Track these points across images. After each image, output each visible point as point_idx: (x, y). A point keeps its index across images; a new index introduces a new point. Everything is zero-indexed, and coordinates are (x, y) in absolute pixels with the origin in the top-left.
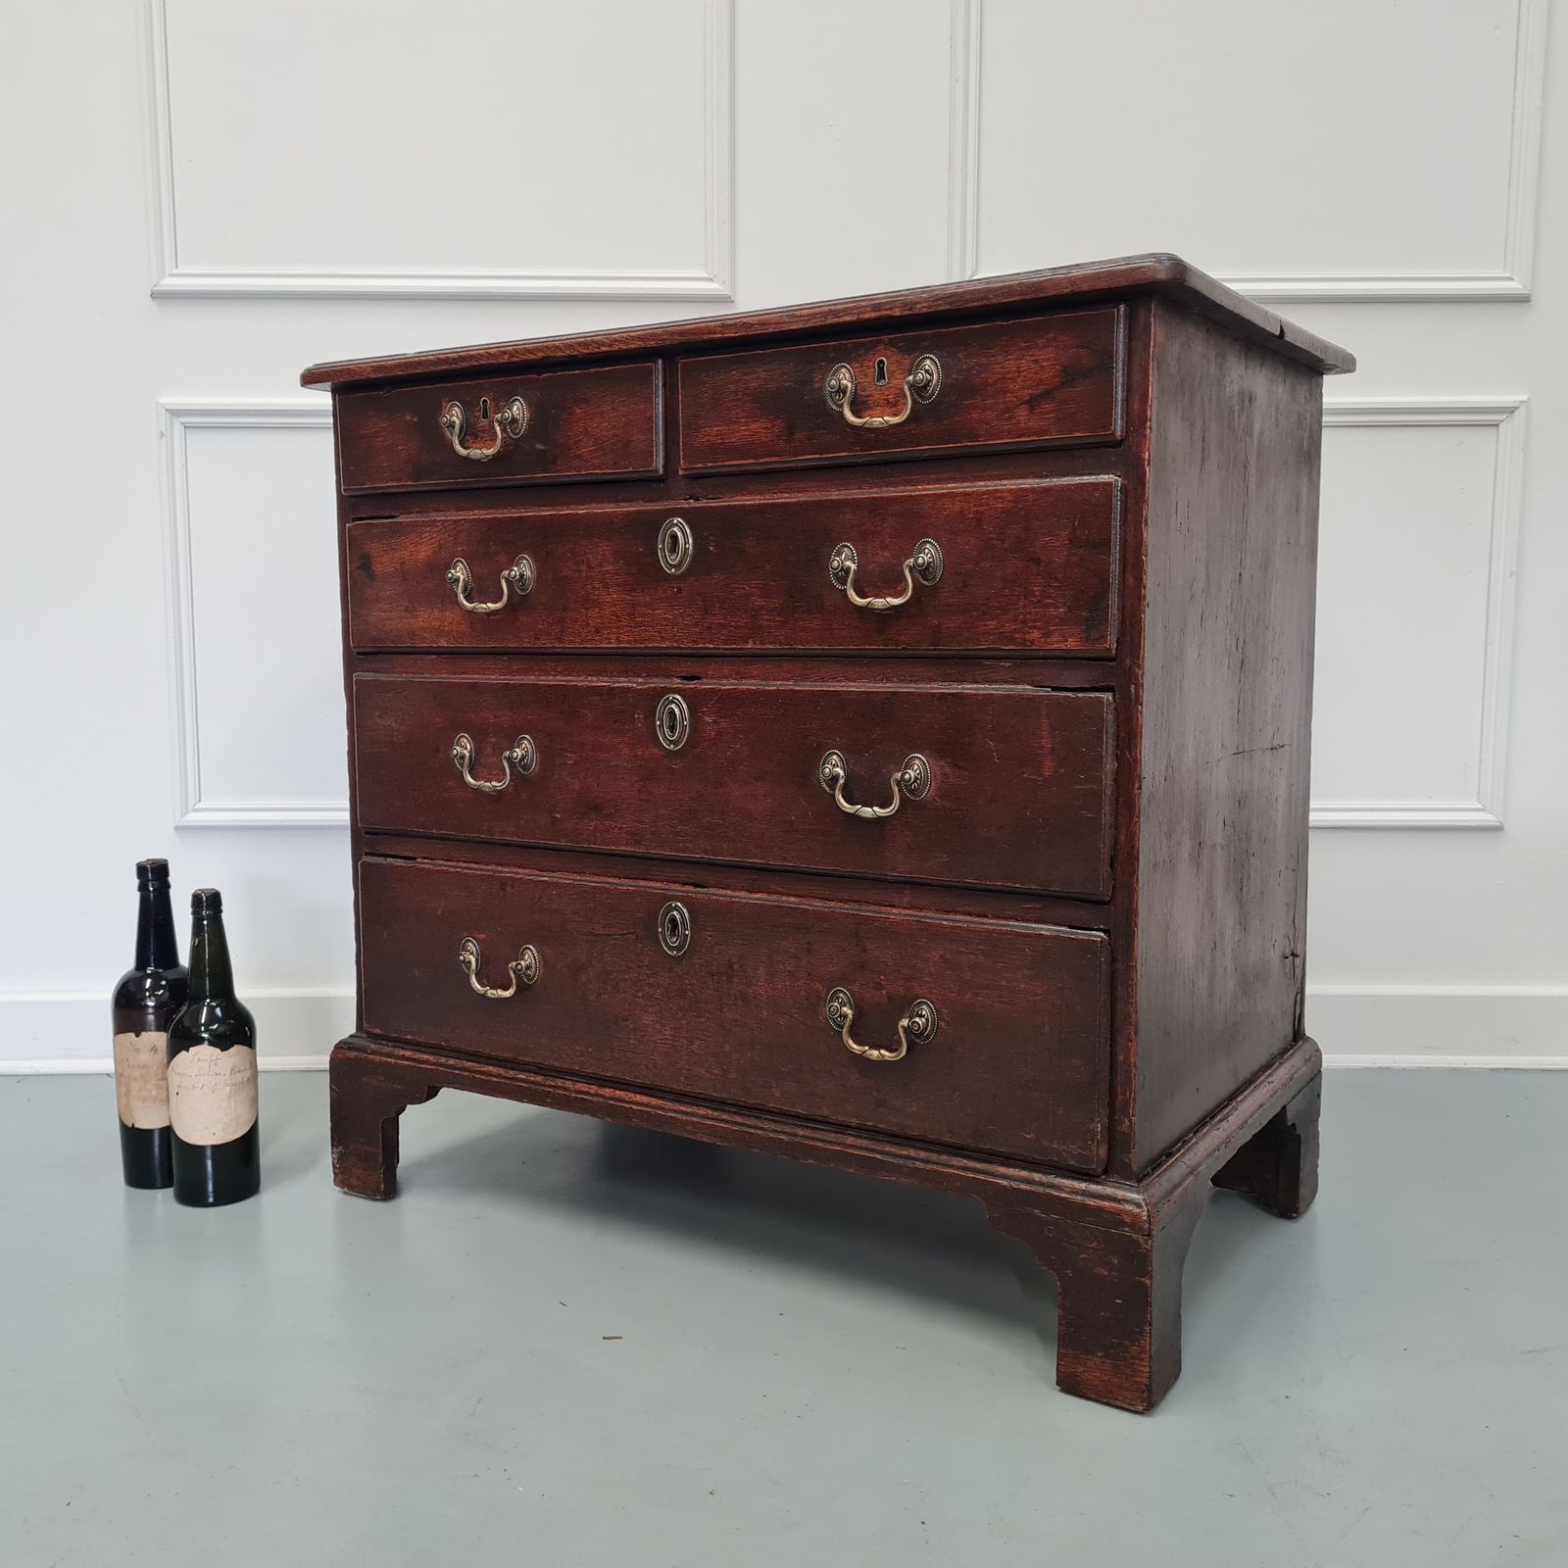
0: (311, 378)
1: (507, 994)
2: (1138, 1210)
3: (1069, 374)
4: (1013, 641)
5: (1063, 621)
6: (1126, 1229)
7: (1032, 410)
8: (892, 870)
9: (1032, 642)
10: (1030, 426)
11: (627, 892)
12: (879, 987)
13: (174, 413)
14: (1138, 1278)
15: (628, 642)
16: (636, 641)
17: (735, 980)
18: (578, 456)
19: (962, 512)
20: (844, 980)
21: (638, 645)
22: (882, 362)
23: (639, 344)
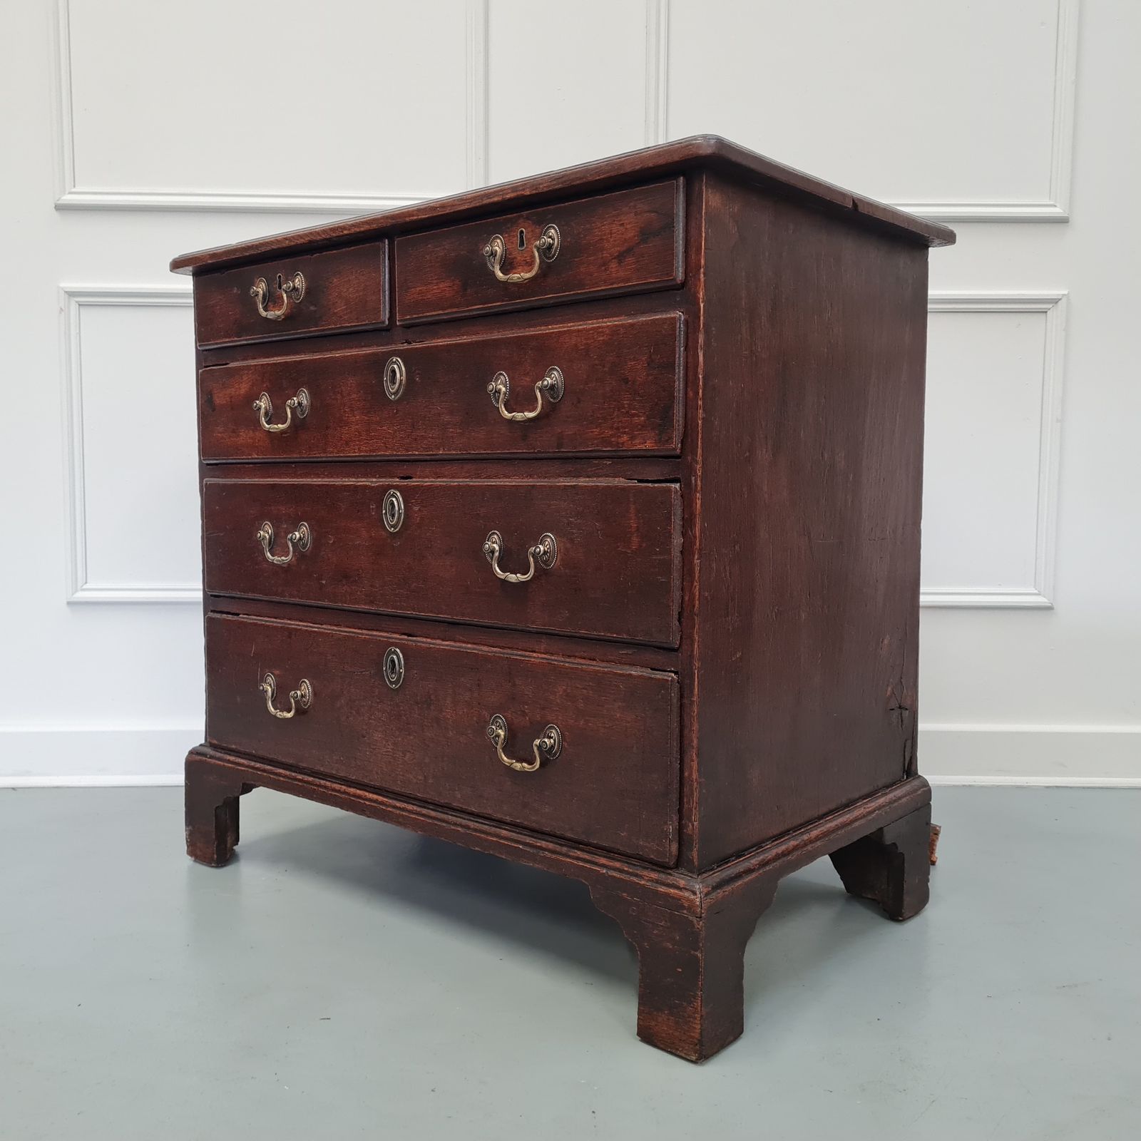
0: (177, 265)
1: (289, 715)
2: (692, 897)
3: (645, 234)
4: (610, 444)
5: (643, 427)
6: (685, 912)
7: (620, 262)
8: (533, 623)
9: (623, 443)
10: (621, 276)
11: (365, 640)
12: (524, 714)
13: (71, 294)
14: (692, 952)
15: (366, 451)
16: (370, 451)
17: (432, 707)
18: (335, 313)
19: (576, 345)
20: (501, 709)
21: (371, 454)
22: (522, 232)
23: (367, 227)
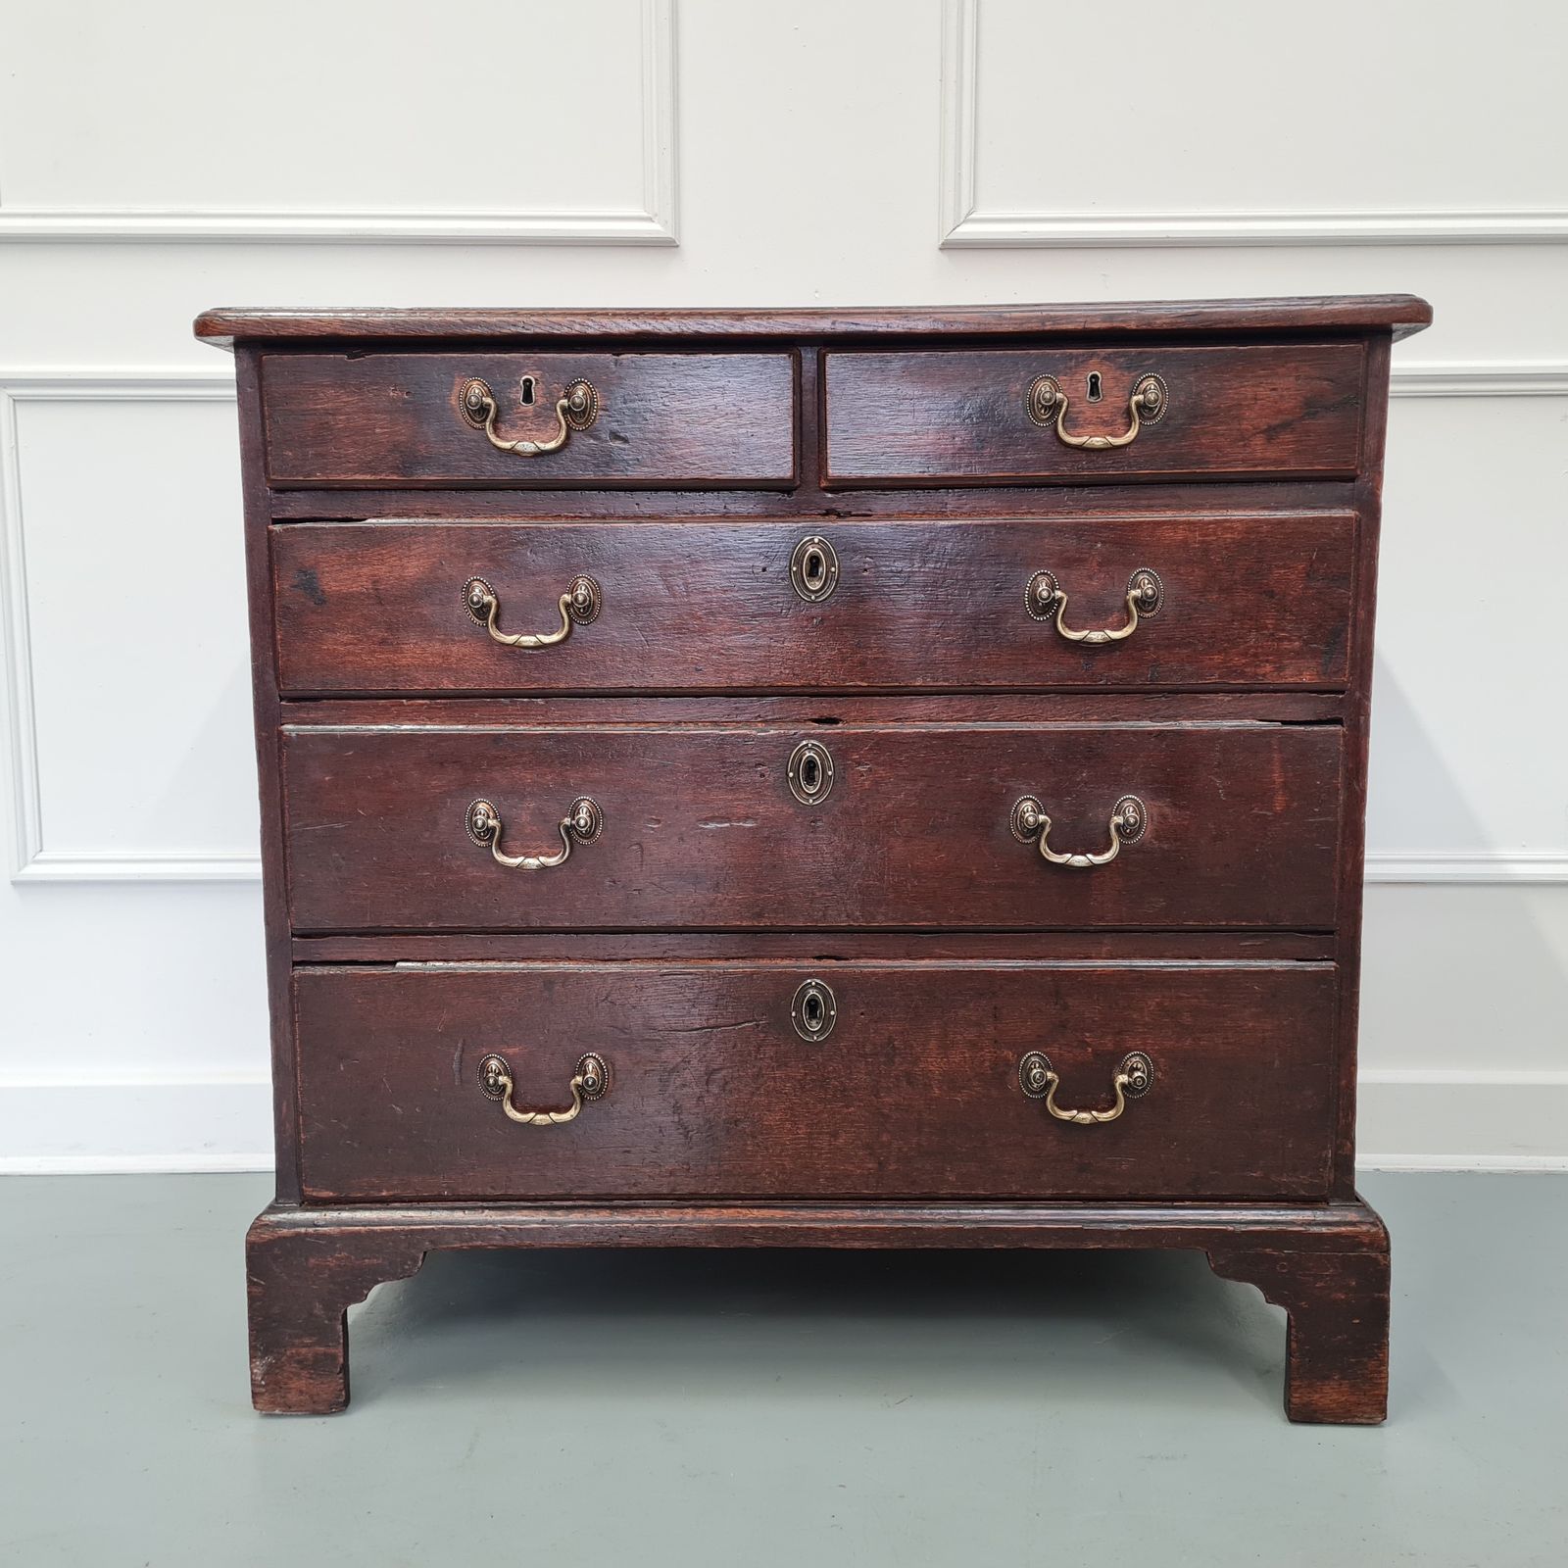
1: (567, 1117)
2: (1374, 1230)
3: (1311, 406)
4: (1243, 674)
5: (1298, 654)
6: (1365, 1249)
7: (1269, 440)
8: (1098, 919)
9: (1264, 675)
10: (1263, 454)
14: (1376, 1295)
17: (897, 1059)
19: (1185, 541)
20: (1037, 1043)
22: (1095, 377)
